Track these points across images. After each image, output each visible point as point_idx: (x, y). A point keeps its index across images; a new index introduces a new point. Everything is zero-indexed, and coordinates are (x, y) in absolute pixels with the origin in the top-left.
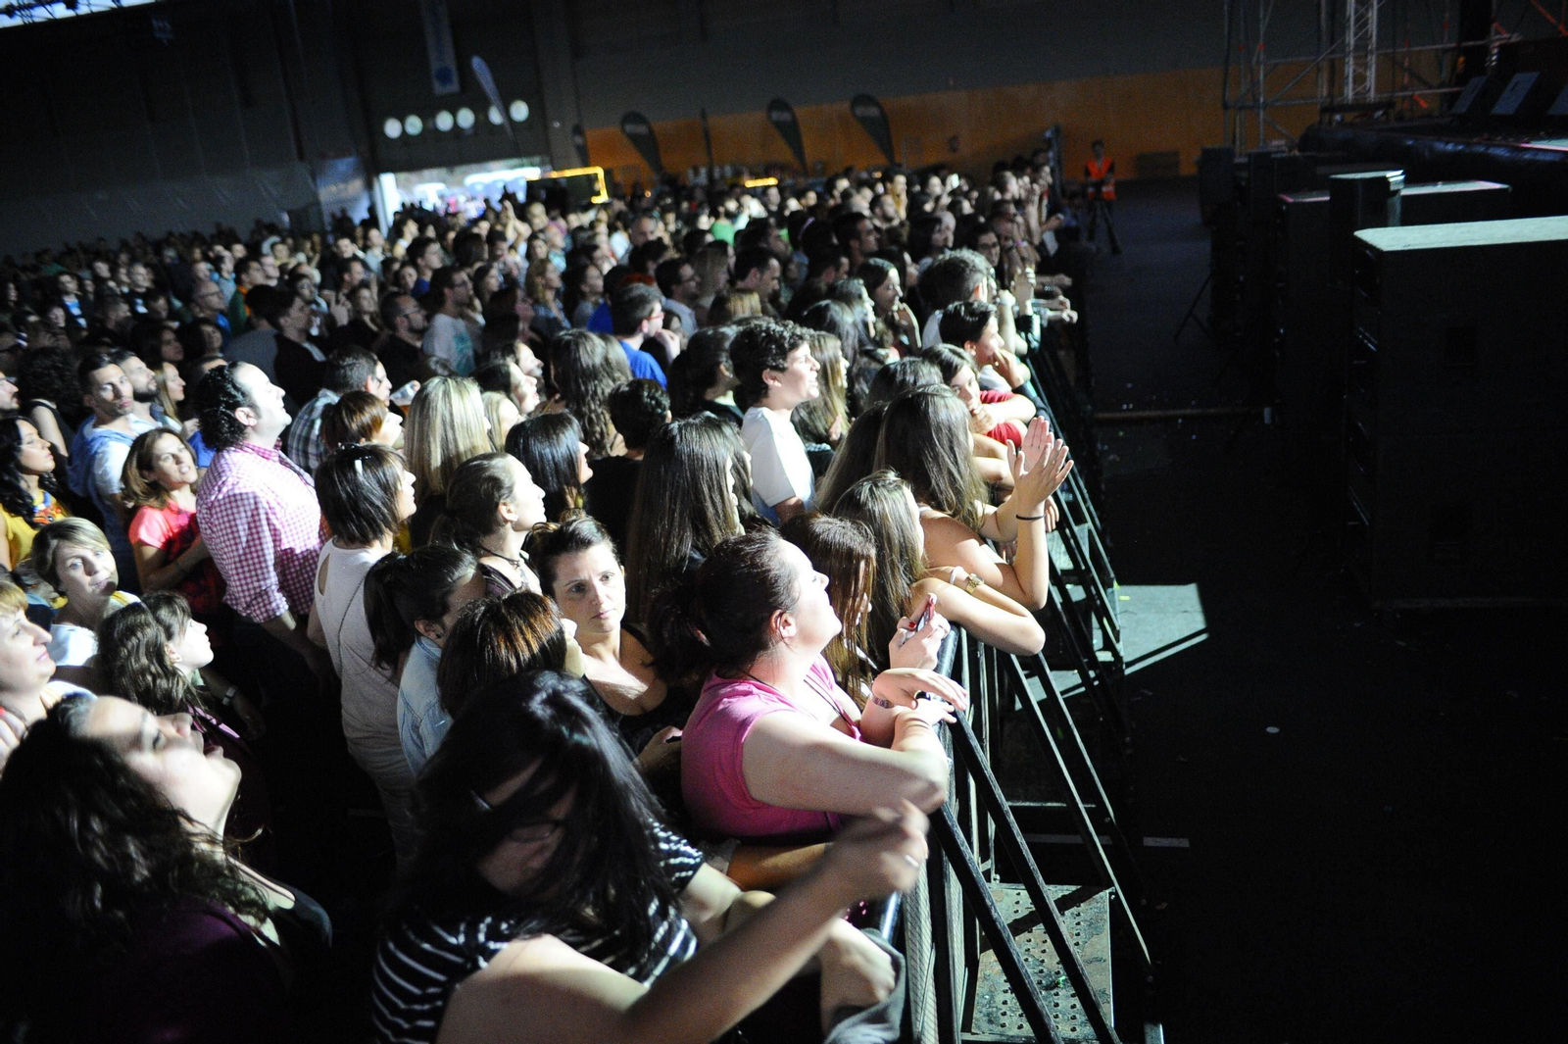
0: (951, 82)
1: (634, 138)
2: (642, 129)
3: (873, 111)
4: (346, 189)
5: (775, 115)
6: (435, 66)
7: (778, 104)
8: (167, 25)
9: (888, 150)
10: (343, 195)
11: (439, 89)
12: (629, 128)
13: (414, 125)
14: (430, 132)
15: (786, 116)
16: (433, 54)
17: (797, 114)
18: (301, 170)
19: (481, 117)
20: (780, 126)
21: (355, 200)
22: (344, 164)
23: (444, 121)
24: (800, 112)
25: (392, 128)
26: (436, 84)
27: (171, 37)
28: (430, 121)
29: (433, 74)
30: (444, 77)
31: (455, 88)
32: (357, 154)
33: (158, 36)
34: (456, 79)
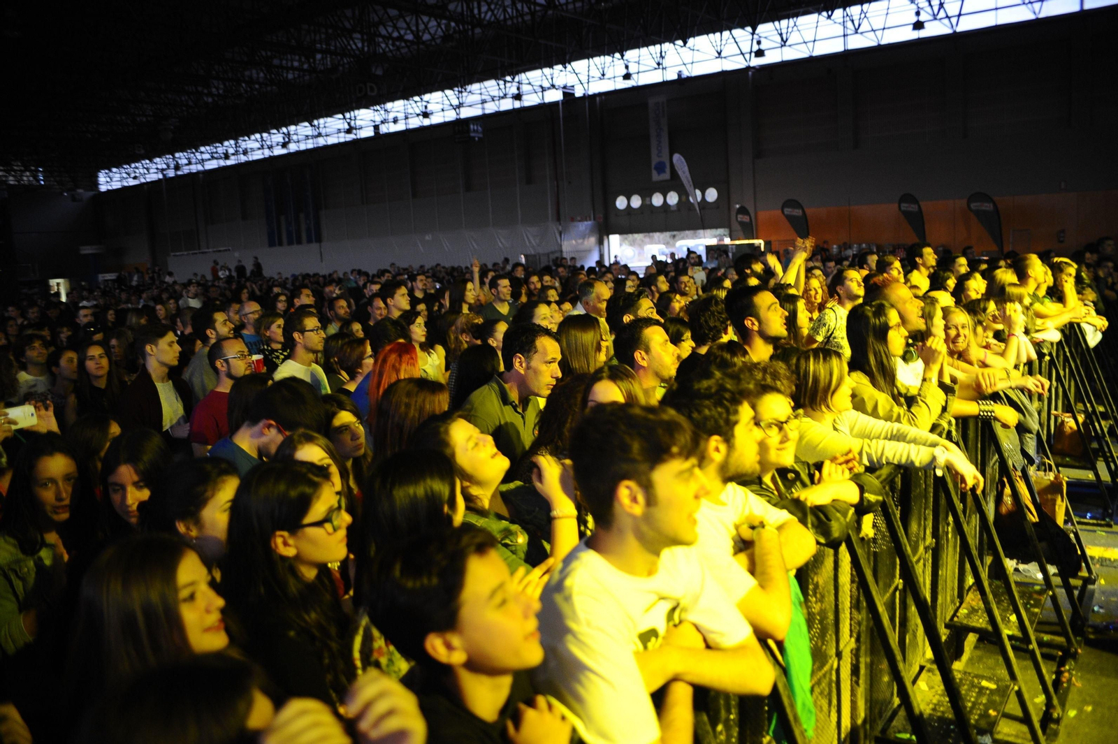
0: (1063, 185)
1: (790, 219)
2: (798, 212)
3: (988, 207)
4: (582, 243)
5: (904, 206)
6: (655, 160)
7: (908, 198)
8: (479, 128)
9: (998, 238)
10: (581, 247)
11: (656, 177)
12: (788, 211)
13: (636, 202)
14: (647, 207)
15: (913, 208)
16: (654, 152)
17: (922, 207)
18: (553, 227)
19: (684, 198)
20: (907, 214)
21: (589, 251)
22: (584, 226)
23: (657, 200)
24: (926, 206)
25: (621, 203)
26: (654, 173)
27: (481, 136)
28: (648, 199)
29: (653, 166)
30: (660, 168)
31: (666, 176)
32: (594, 219)
33: (472, 135)
34: (668, 170)
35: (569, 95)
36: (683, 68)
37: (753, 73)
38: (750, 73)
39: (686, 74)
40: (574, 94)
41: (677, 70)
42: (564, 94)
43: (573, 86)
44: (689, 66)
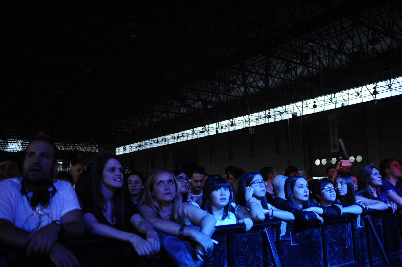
6: (332, 143)
8: (253, 130)
11: (333, 151)
13: (324, 161)
16: (331, 139)
25: (318, 162)
26: (332, 149)
27: (254, 133)
28: (329, 161)
29: (331, 146)
30: (335, 147)
31: (337, 150)
32: (305, 170)
33: (250, 132)
34: (338, 147)
35: (294, 116)
36: (344, 102)
37: (377, 102)
38: (375, 103)
39: (346, 104)
40: (297, 115)
41: (341, 103)
42: (293, 115)
43: (297, 112)
44: (347, 102)
